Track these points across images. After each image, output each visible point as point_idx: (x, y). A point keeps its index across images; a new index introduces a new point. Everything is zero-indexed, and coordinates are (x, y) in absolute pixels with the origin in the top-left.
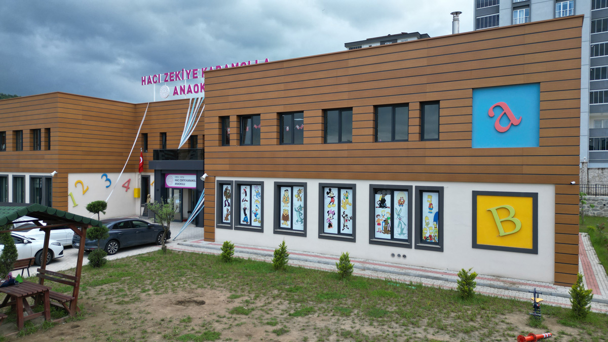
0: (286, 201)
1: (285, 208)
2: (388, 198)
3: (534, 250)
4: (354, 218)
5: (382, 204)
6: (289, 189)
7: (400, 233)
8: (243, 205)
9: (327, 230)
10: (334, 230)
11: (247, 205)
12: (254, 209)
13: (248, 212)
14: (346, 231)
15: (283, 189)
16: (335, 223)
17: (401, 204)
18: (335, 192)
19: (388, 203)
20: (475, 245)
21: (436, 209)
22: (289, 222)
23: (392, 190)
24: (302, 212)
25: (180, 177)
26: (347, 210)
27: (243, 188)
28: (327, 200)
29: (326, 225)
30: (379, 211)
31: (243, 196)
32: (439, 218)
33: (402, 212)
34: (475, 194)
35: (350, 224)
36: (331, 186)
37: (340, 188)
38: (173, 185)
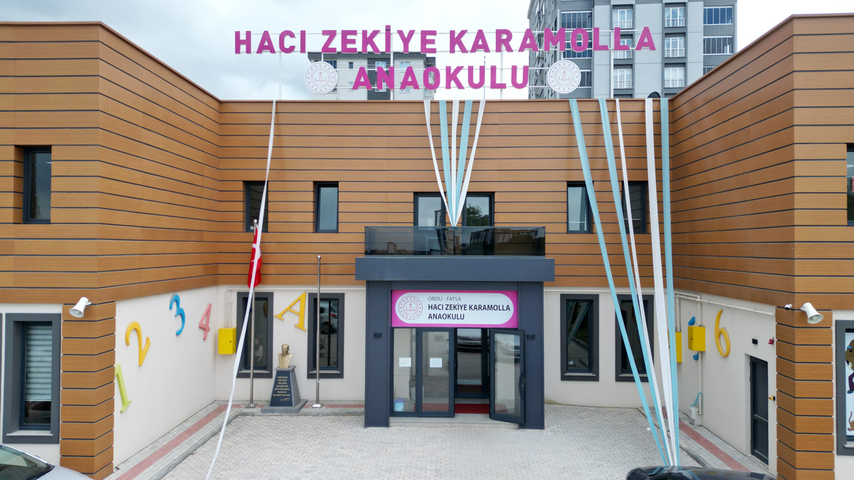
25: (444, 298)
38: (423, 319)
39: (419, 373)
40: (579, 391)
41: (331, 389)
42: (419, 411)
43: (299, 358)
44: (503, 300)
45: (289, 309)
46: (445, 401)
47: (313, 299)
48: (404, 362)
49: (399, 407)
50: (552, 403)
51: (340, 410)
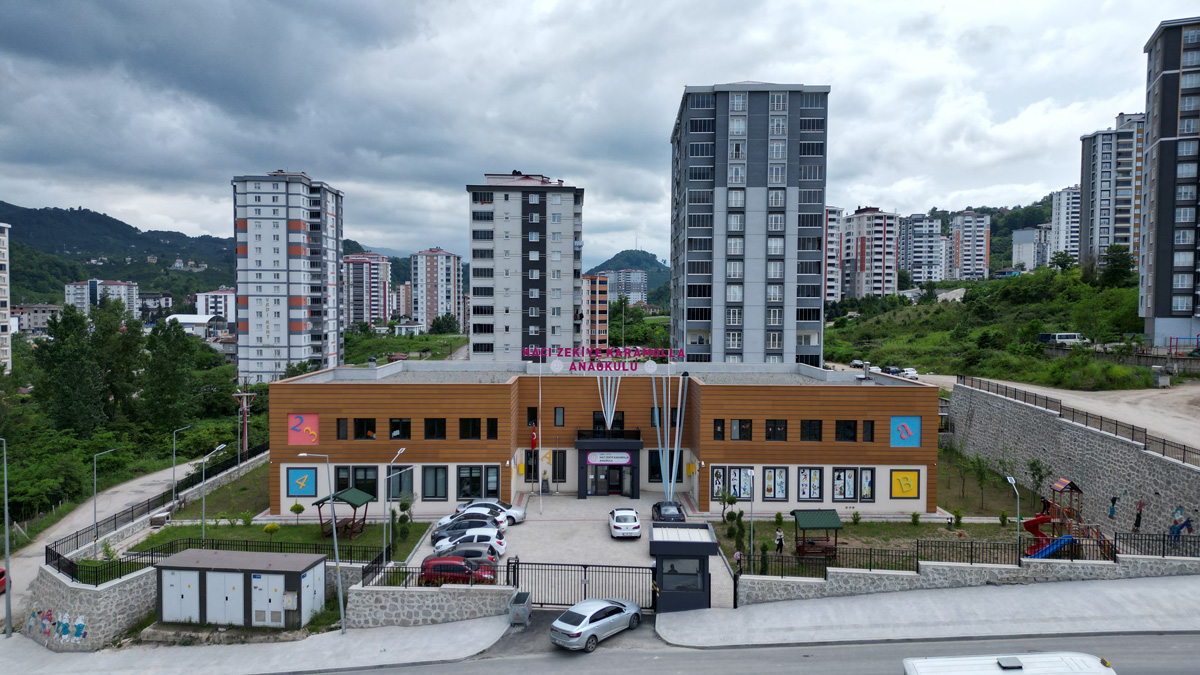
0: (770, 479)
1: (769, 483)
2: (842, 474)
3: (918, 498)
4: (821, 487)
5: (839, 478)
6: (773, 471)
7: (849, 494)
8: (732, 483)
9: (802, 496)
10: (807, 496)
11: (737, 483)
12: (742, 486)
13: (737, 488)
14: (815, 496)
15: (767, 471)
16: (807, 491)
17: (850, 477)
18: (807, 472)
19: (842, 477)
20: (891, 498)
21: (869, 479)
22: (772, 493)
23: (844, 470)
24: (784, 485)
26: (816, 483)
27: (732, 471)
28: (802, 477)
29: (801, 493)
30: (837, 482)
31: (732, 476)
32: (872, 484)
33: (850, 482)
34: (892, 471)
35: (817, 491)
36: (804, 468)
37: (811, 469)
38: (598, 462)
39: (596, 481)
40: (655, 486)
41: (562, 486)
42: (596, 494)
43: (549, 475)
44: (626, 455)
45: (545, 456)
46: (606, 491)
47: (554, 453)
48: (591, 477)
49: (589, 493)
50: (645, 491)
51: (568, 494)
